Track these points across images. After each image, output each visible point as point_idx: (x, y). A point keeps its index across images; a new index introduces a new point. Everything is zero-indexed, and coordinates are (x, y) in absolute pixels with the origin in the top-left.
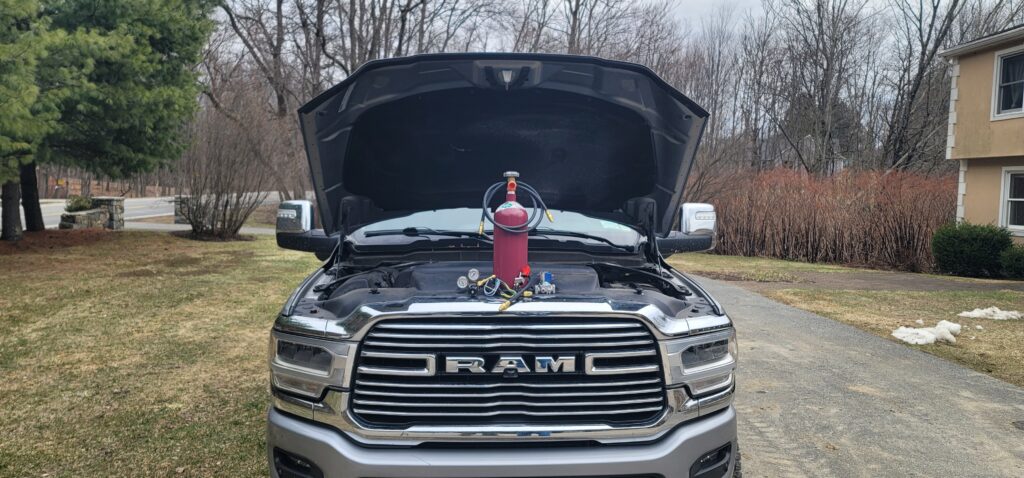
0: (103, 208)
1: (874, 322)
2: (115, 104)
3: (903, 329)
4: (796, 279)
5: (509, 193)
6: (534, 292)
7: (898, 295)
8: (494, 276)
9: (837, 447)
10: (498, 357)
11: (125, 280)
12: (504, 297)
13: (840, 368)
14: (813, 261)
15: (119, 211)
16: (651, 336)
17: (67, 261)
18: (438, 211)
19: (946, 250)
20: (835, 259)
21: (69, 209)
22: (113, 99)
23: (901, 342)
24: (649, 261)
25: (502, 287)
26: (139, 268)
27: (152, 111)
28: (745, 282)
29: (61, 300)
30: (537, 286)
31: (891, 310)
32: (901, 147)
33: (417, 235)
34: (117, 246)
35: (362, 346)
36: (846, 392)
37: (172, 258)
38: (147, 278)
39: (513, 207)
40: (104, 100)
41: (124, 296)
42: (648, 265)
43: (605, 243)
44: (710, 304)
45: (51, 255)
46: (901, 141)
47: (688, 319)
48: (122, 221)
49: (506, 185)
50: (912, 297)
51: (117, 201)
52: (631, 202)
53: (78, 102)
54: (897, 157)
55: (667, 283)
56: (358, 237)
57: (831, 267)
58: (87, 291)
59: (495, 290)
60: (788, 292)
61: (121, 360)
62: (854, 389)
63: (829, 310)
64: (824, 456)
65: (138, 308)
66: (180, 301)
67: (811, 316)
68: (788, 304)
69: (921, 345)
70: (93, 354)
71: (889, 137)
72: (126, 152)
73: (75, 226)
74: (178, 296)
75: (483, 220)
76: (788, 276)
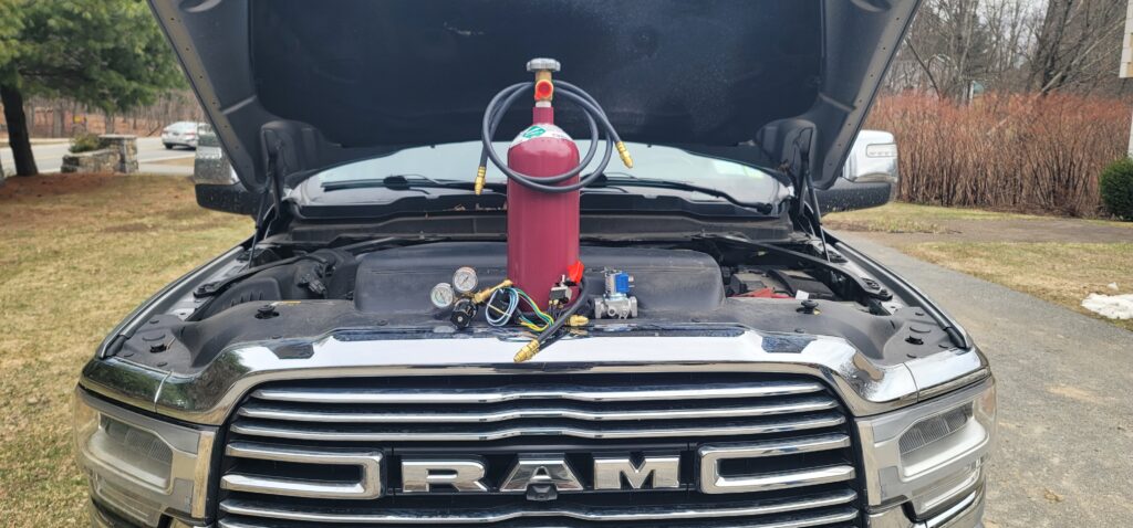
0: (112, 148)
1: (1054, 288)
2: (94, 18)
3: (1095, 297)
4: (936, 229)
5: (538, 105)
6: (591, 316)
7: (1072, 247)
8: (507, 283)
9: (1061, 497)
10: (513, 459)
11: (110, 237)
12: (526, 329)
13: (1028, 358)
14: (949, 204)
15: (131, 151)
16: (843, 409)
17: (50, 213)
18: (438, 147)
19: (1118, 190)
20: (975, 202)
21: (74, 150)
22: (90, 12)
23: (1095, 315)
24: (797, 228)
25: (523, 305)
26: (132, 222)
27: (142, 28)
28: (875, 234)
29: (20, 263)
30: (598, 303)
31: (1069, 270)
32: (1053, 65)
33: (407, 188)
34: (119, 194)
35: (225, 435)
36: (1048, 398)
37: (179, 208)
38: (138, 234)
39: (547, 135)
40: (80, 14)
41: (100, 258)
42: (799, 236)
43: (721, 199)
44: (940, 324)
45: (37, 204)
46: (1053, 61)
47: (910, 363)
48: (135, 164)
49: (533, 88)
50: (1090, 251)
51: (128, 139)
52: (771, 129)
53: (49, 17)
54: (1047, 77)
55: (839, 273)
56: (310, 192)
57: (975, 212)
58: (56, 252)
59: (508, 314)
60: (930, 247)
61: (60, 350)
62: (1057, 391)
63: (988, 270)
64: (1044, 514)
65: (110, 274)
66: (167, 265)
67: (972, 279)
68: (933, 262)
69: (1124, 321)
70: (26, 342)
71: (1039, 53)
72: (118, 79)
73: (80, 170)
74: (168, 257)
75: (483, 164)
76: (926, 224)
